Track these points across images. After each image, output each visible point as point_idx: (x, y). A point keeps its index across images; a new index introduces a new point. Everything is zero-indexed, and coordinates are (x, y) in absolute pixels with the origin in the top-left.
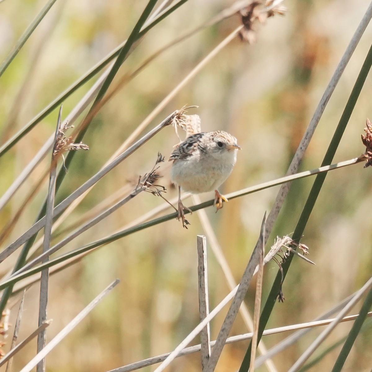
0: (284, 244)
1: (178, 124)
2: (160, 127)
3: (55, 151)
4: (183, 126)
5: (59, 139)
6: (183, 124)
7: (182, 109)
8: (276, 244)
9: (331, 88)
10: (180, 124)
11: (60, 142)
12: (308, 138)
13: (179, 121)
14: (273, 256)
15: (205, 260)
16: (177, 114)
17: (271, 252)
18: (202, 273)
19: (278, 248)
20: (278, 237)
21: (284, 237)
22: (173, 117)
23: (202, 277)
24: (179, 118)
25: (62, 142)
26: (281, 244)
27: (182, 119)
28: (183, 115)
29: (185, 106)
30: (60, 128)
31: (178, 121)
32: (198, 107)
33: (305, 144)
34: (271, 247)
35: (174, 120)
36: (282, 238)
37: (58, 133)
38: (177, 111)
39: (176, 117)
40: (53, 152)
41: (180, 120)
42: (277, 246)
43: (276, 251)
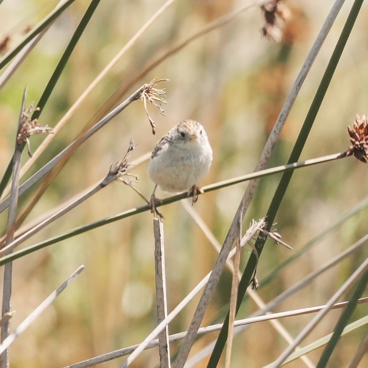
0: (260, 227)
1: (147, 98)
2: (128, 102)
3: (20, 135)
4: (152, 100)
5: (24, 123)
6: (152, 99)
7: (152, 83)
8: (252, 228)
9: (306, 68)
10: (149, 99)
11: (24, 125)
12: (281, 120)
13: (149, 95)
14: (248, 240)
16: (147, 88)
17: (246, 236)
19: (253, 232)
20: (253, 220)
21: (260, 221)
22: (142, 91)
24: (148, 92)
25: (27, 126)
26: (257, 228)
27: (151, 93)
28: (153, 89)
29: (154, 79)
30: (24, 111)
31: (147, 96)
32: (168, 80)
33: (278, 127)
34: (247, 231)
35: (143, 95)
36: (258, 221)
37: (22, 116)
38: (146, 85)
39: (145, 90)
40: (17, 136)
41: (149, 94)
42: (253, 229)
43: (252, 235)
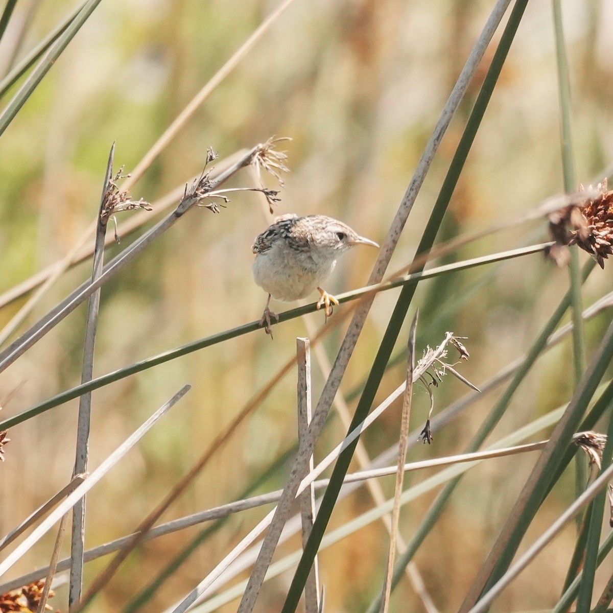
0: (436, 357)
1: (261, 164)
2: (236, 169)
3: (104, 211)
4: (268, 167)
5: (110, 194)
6: (268, 165)
7: (268, 143)
8: (426, 357)
10: (265, 165)
11: (111, 197)
13: (264, 160)
14: (421, 374)
15: (308, 373)
16: (261, 150)
17: (418, 368)
18: (303, 393)
19: (428, 363)
20: (428, 347)
21: (438, 348)
22: (254, 154)
23: (304, 399)
24: (263, 155)
25: (114, 199)
26: (433, 358)
27: (268, 157)
28: (270, 151)
29: (271, 138)
30: (111, 178)
31: (262, 160)
32: (291, 139)
34: (418, 362)
35: (255, 159)
36: (435, 349)
37: (107, 185)
38: (261, 146)
39: (258, 153)
40: (101, 212)
41: (264, 158)
42: (428, 360)
43: (426, 367)
